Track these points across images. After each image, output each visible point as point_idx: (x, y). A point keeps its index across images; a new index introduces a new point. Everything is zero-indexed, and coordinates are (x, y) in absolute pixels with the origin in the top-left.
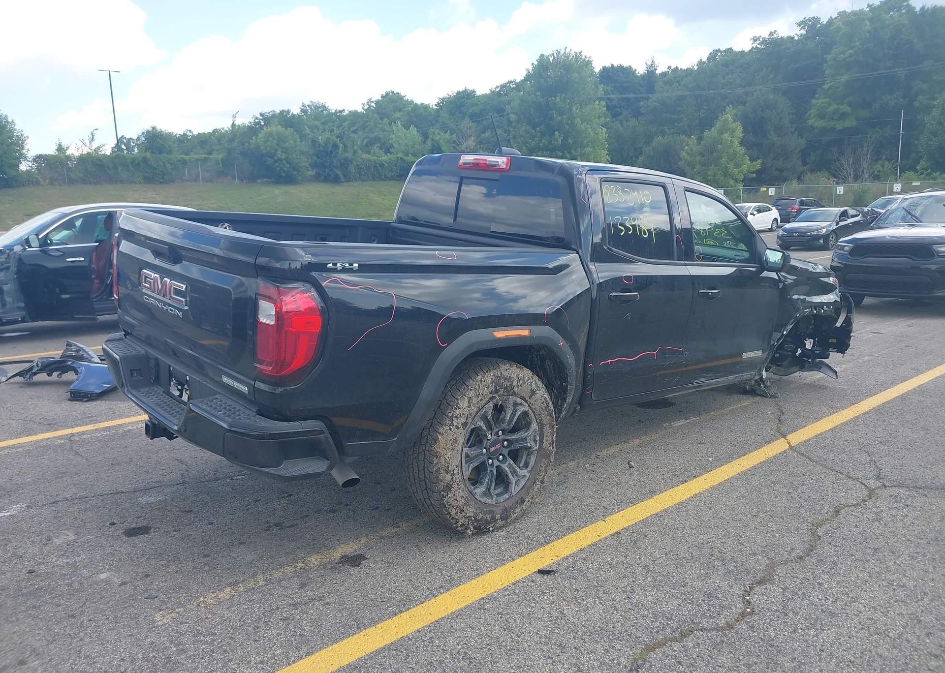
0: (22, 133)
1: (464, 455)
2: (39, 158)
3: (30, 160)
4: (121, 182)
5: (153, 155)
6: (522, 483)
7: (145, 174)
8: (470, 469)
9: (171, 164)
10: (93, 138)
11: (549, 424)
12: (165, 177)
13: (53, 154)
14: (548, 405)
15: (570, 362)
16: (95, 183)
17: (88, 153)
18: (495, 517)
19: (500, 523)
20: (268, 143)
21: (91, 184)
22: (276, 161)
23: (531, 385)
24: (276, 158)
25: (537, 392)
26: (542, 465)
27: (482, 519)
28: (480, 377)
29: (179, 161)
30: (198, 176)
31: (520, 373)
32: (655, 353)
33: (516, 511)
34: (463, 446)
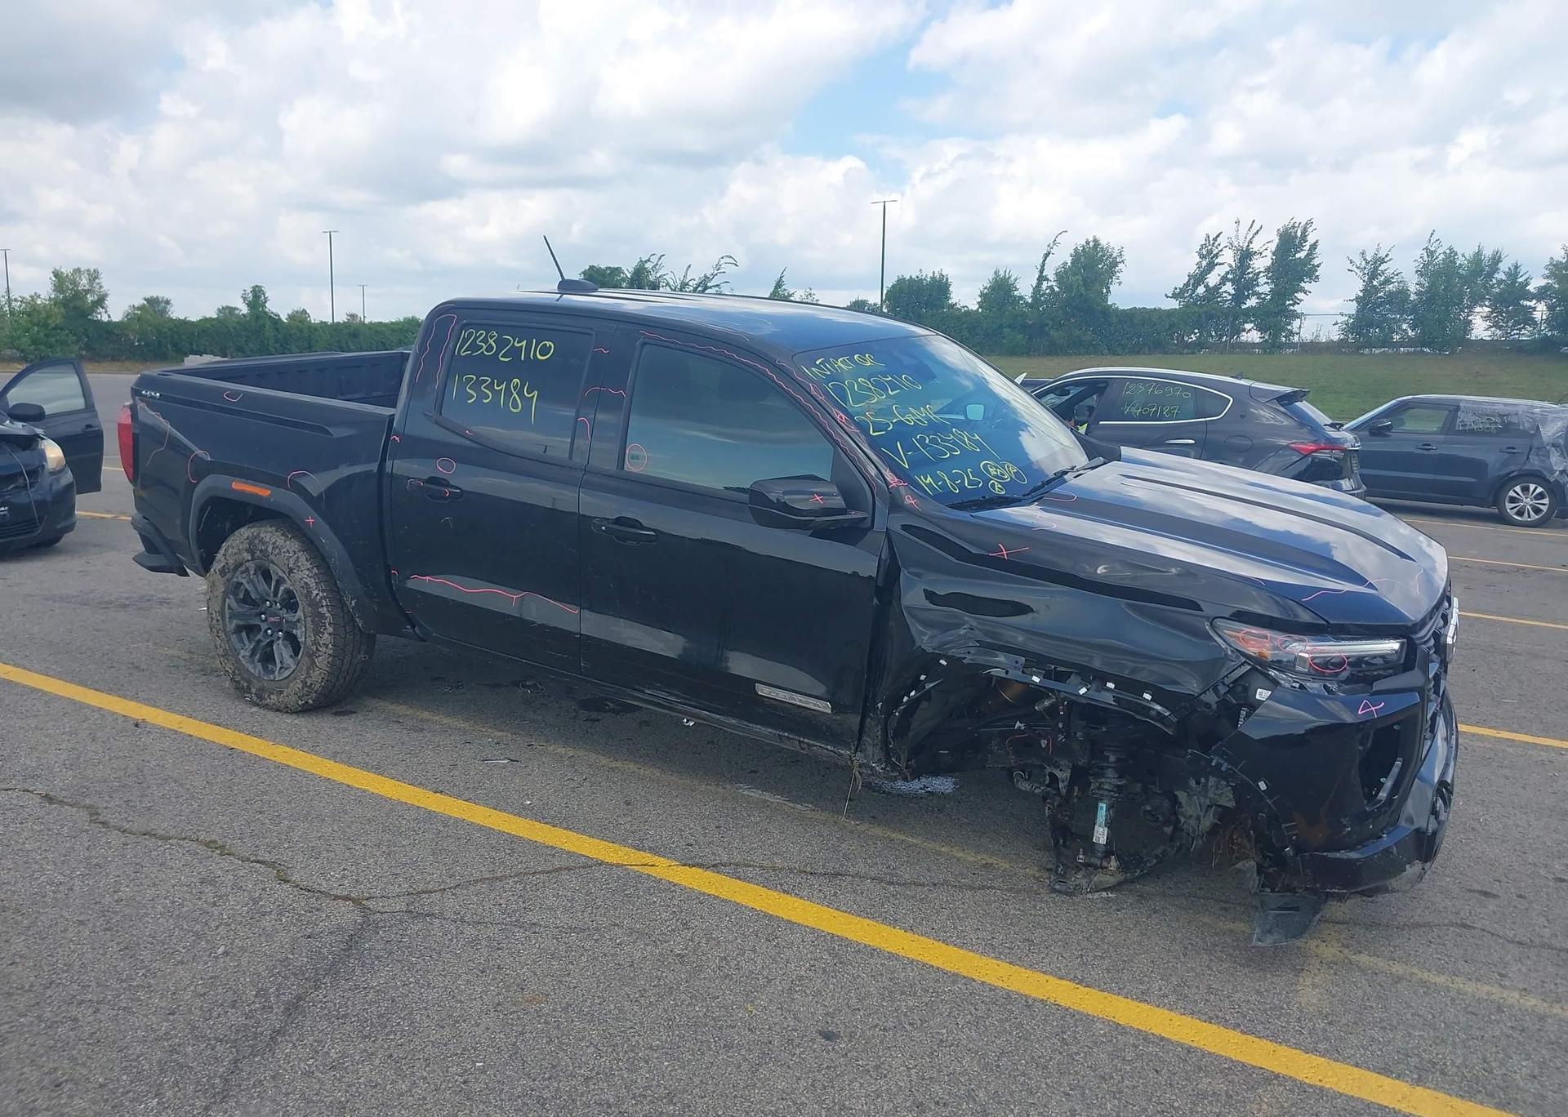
1: (227, 606)
6: (287, 673)
8: (233, 624)
14: (311, 593)
15: (327, 549)
18: (252, 688)
19: (255, 698)
23: (289, 559)
25: (296, 571)
26: (305, 663)
27: (240, 682)
31: (280, 541)
32: (515, 597)
33: (272, 697)
34: (225, 595)
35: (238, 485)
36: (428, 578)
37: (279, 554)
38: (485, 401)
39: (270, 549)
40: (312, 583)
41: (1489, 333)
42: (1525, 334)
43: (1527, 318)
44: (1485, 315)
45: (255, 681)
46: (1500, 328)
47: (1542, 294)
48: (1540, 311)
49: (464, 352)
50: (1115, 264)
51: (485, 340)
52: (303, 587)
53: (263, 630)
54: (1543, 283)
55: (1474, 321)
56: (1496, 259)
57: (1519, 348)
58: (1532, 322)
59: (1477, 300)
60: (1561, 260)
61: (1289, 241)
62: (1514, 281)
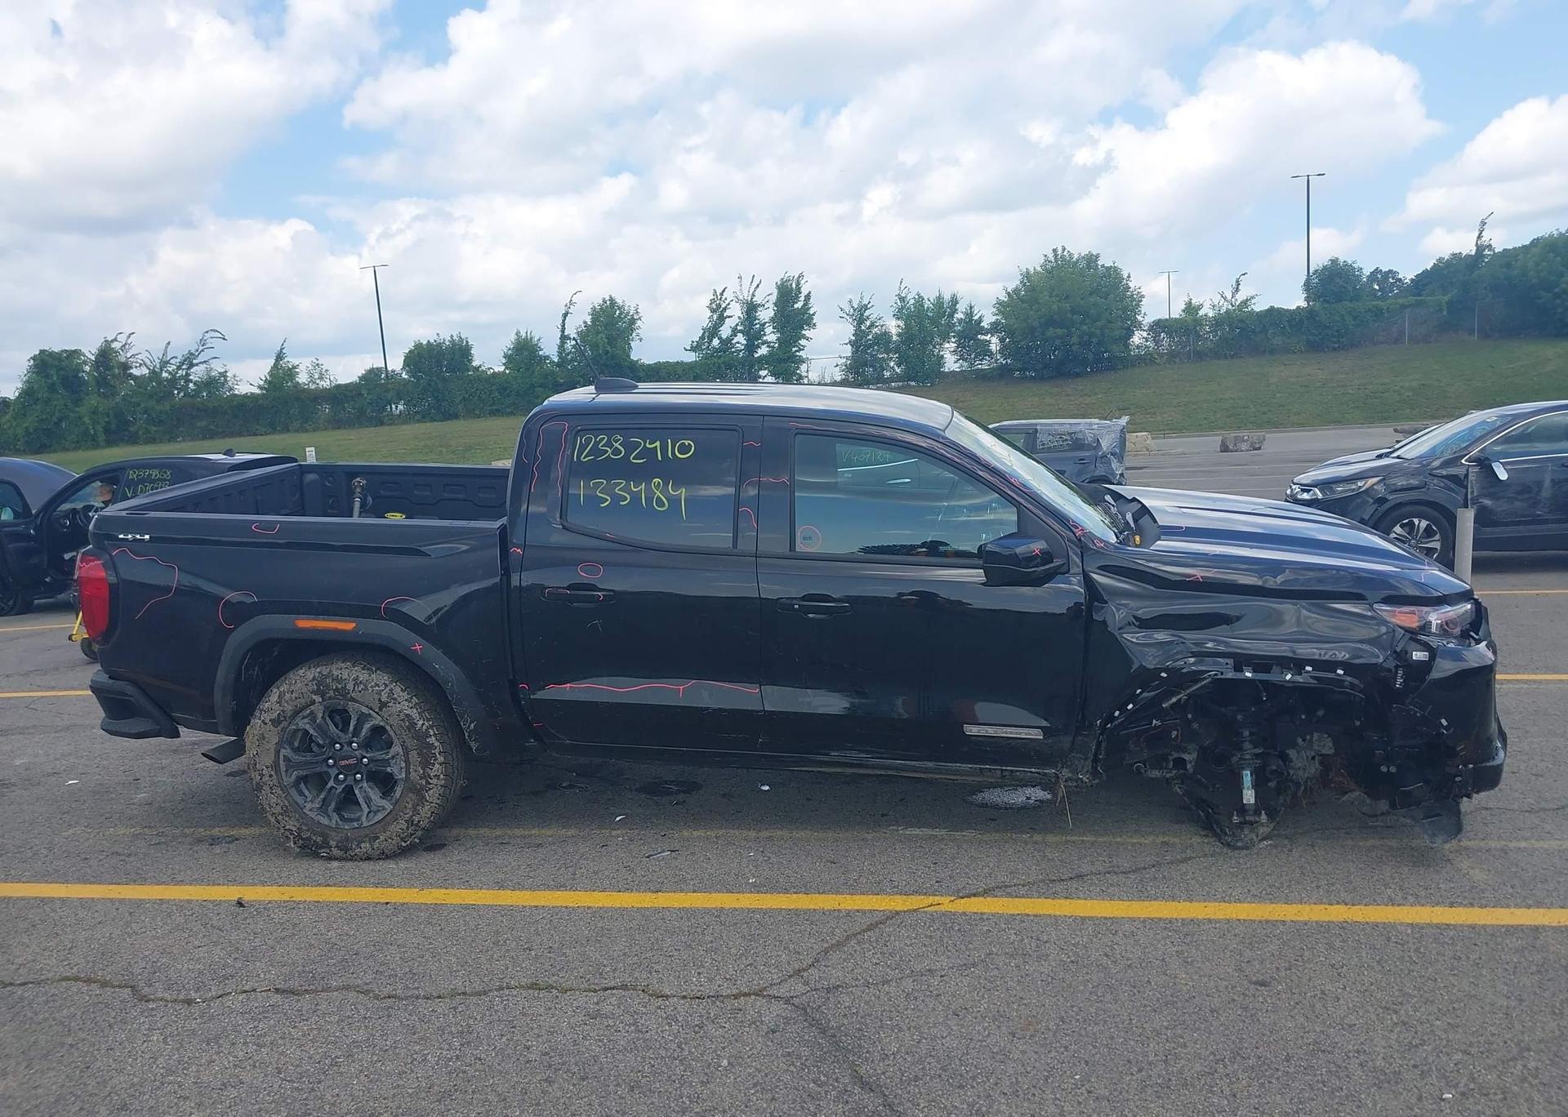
0: (1140, 291)
1: (282, 757)
2: (1159, 326)
3: (1146, 328)
4: (1272, 352)
5: (1326, 305)
6: (380, 816)
7: (1310, 337)
8: (294, 777)
9: (1355, 318)
10: (1237, 288)
11: (416, 750)
12: (1341, 340)
13: (1178, 316)
14: (413, 725)
15: (442, 674)
16: (1232, 357)
17: (1228, 311)
18: (329, 842)
19: (336, 852)
20: (1544, 264)
21: (1226, 357)
22: (1557, 296)
23: (379, 693)
24: (1556, 290)
25: (390, 704)
26: (409, 800)
27: (309, 839)
28: (302, 671)
29: (1370, 310)
30: (1402, 332)
31: (363, 676)
32: (682, 687)
33: (363, 845)
34: (279, 746)
35: (305, 623)
36: (569, 685)
37: (364, 690)
38: (622, 503)
39: (350, 686)
40: (414, 713)
41: (958, 365)
42: (985, 365)
43: (984, 351)
44: (952, 349)
45: (333, 834)
46: (965, 360)
47: (995, 328)
48: (994, 344)
49: (584, 458)
50: (633, 321)
51: (609, 444)
52: (403, 720)
53: (333, 777)
54: (993, 319)
55: (945, 356)
56: (954, 301)
57: (982, 376)
58: (991, 354)
59: (945, 338)
60: (1004, 299)
61: (787, 293)
62: (971, 320)
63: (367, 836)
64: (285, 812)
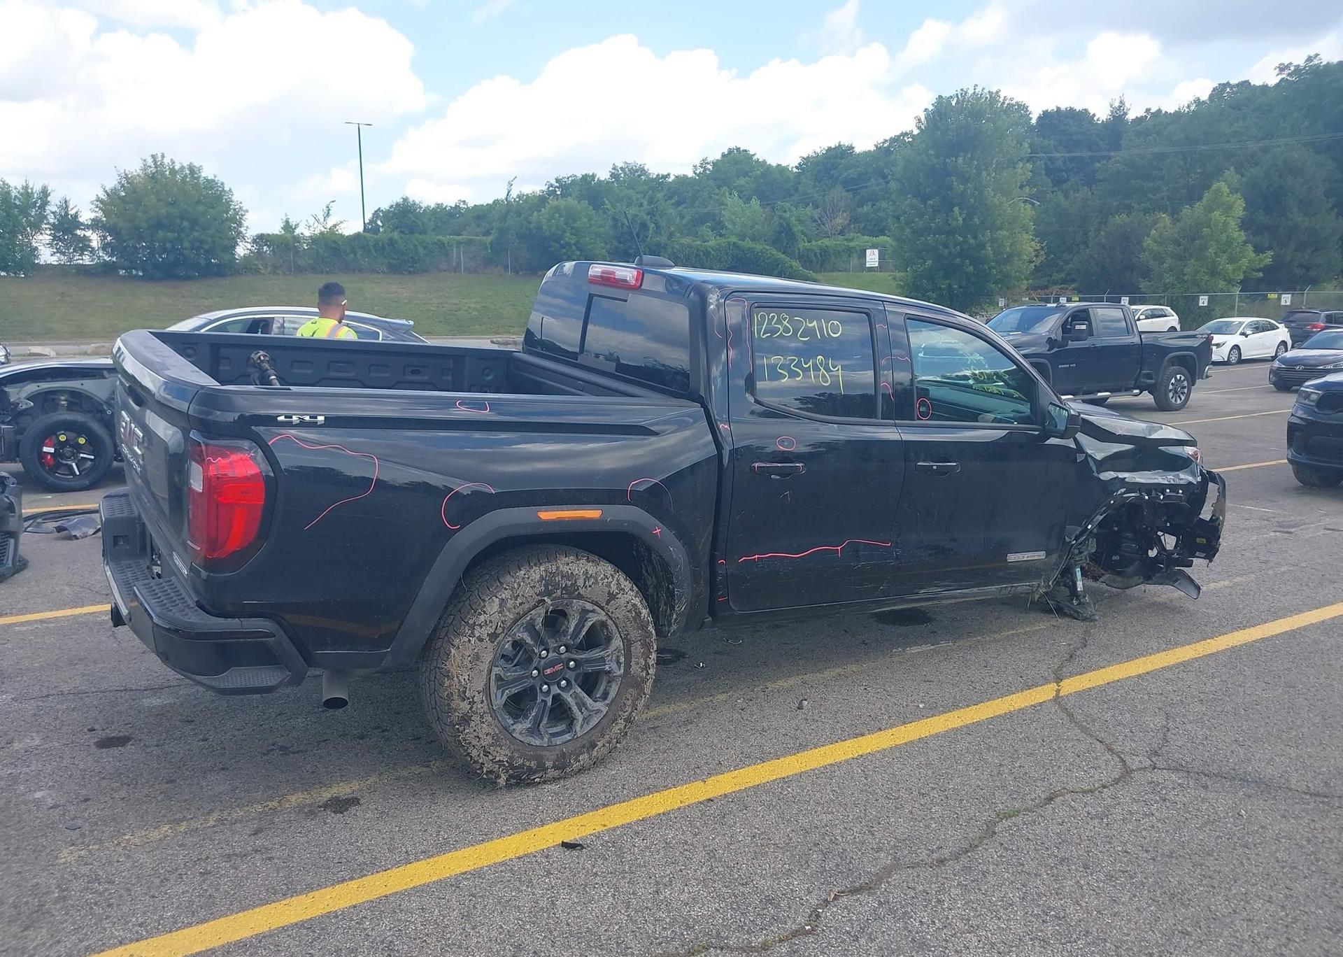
0: (241, 205)
1: (493, 677)
2: (261, 239)
3: (249, 241)
4: (360, 271)
5: (402, 235)
6: (595, 720)
7: (391, 261)
8: (505, 697)
9: (425, 248)
10: (328, 213)
11: (640, 640)
12: (415, 265)
13: (278, 233)
14: (639, 614)
15: (674, 557)
16: (327, 272)
17: (322, 233)
18: (544, 764)
19: (552, 773)
20: (553, 221)
21: (322, 272)
22: (562, 247)
23: (609, 585)
24: (562, 242)
25: (619, 596)
26: (629, 696)
27: (521, 766)
28: (522, 572)
29: (435, 243)
30: (459, 264)
31: (592, 569)
32: (839, 548)
33: (581, 758)
34: (493, 664)
35: (548, 515)
36: (757, 556)
37: (596, 582)
39: (580, 583)
40: (637, 601)
41: (55, 258)
42: (86, 260)
43: (83, 245)
44: (48, 242)
45: (546, 753)
46: (63, 254)
47: (95, 225)
48: (95, 239)
49: (763, 335)
51: (779, 322)
52: (630, 611)
53: (538, 689)
54: (93, 216)
55: (40, 248)
56: (45, 193)
57: (83, 271)
58: (93, 251)
59: (37, 227)
60: (103, 197)
62: (67, 214)
63: (584, 746)
64: (496, 742)
